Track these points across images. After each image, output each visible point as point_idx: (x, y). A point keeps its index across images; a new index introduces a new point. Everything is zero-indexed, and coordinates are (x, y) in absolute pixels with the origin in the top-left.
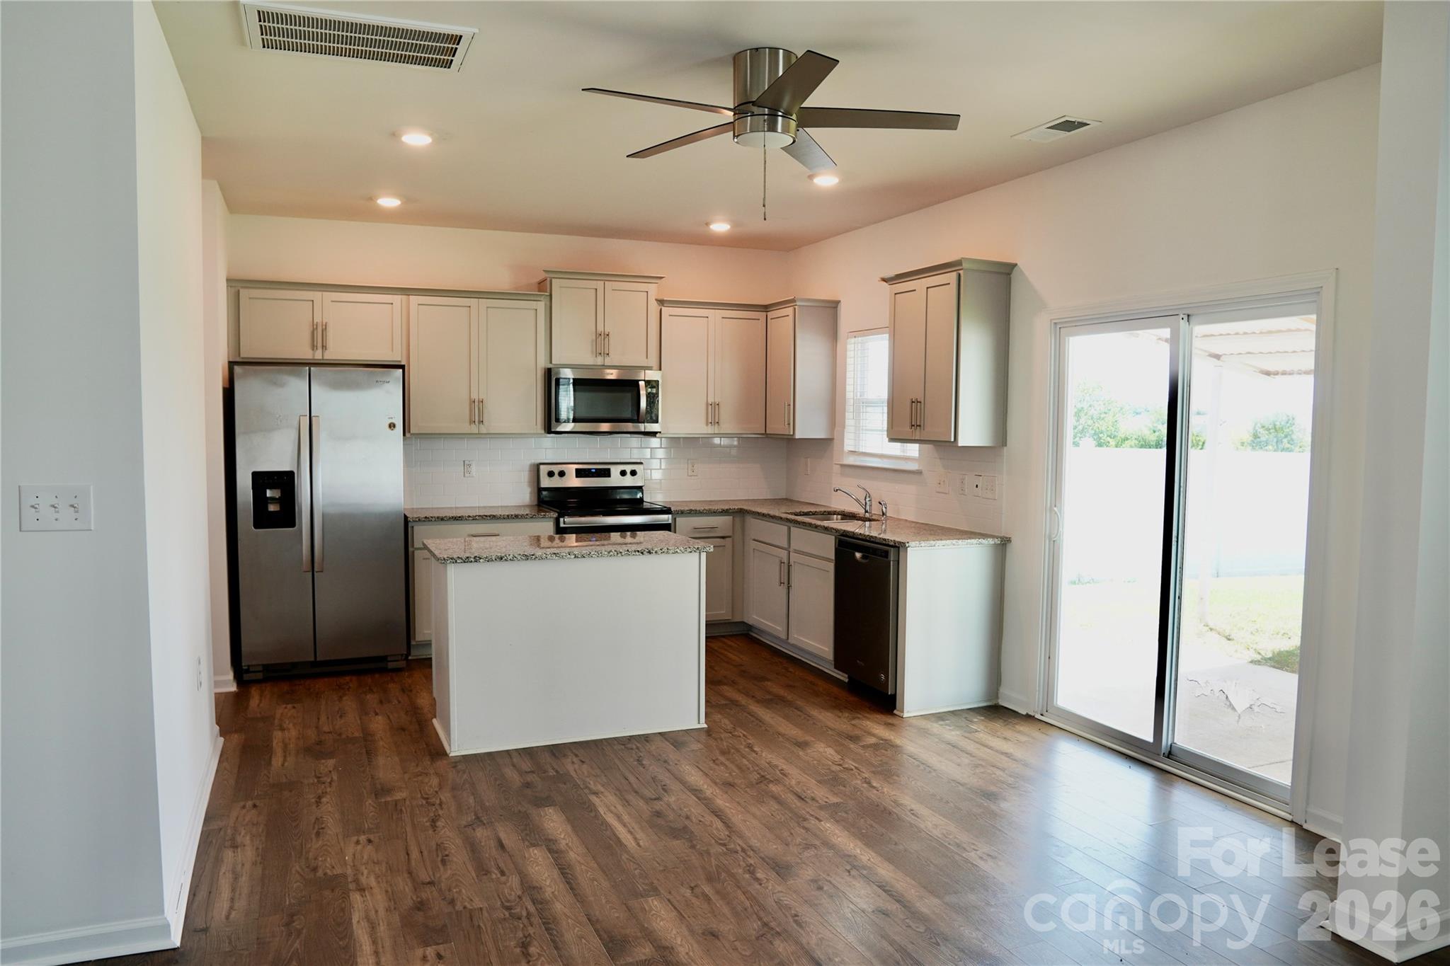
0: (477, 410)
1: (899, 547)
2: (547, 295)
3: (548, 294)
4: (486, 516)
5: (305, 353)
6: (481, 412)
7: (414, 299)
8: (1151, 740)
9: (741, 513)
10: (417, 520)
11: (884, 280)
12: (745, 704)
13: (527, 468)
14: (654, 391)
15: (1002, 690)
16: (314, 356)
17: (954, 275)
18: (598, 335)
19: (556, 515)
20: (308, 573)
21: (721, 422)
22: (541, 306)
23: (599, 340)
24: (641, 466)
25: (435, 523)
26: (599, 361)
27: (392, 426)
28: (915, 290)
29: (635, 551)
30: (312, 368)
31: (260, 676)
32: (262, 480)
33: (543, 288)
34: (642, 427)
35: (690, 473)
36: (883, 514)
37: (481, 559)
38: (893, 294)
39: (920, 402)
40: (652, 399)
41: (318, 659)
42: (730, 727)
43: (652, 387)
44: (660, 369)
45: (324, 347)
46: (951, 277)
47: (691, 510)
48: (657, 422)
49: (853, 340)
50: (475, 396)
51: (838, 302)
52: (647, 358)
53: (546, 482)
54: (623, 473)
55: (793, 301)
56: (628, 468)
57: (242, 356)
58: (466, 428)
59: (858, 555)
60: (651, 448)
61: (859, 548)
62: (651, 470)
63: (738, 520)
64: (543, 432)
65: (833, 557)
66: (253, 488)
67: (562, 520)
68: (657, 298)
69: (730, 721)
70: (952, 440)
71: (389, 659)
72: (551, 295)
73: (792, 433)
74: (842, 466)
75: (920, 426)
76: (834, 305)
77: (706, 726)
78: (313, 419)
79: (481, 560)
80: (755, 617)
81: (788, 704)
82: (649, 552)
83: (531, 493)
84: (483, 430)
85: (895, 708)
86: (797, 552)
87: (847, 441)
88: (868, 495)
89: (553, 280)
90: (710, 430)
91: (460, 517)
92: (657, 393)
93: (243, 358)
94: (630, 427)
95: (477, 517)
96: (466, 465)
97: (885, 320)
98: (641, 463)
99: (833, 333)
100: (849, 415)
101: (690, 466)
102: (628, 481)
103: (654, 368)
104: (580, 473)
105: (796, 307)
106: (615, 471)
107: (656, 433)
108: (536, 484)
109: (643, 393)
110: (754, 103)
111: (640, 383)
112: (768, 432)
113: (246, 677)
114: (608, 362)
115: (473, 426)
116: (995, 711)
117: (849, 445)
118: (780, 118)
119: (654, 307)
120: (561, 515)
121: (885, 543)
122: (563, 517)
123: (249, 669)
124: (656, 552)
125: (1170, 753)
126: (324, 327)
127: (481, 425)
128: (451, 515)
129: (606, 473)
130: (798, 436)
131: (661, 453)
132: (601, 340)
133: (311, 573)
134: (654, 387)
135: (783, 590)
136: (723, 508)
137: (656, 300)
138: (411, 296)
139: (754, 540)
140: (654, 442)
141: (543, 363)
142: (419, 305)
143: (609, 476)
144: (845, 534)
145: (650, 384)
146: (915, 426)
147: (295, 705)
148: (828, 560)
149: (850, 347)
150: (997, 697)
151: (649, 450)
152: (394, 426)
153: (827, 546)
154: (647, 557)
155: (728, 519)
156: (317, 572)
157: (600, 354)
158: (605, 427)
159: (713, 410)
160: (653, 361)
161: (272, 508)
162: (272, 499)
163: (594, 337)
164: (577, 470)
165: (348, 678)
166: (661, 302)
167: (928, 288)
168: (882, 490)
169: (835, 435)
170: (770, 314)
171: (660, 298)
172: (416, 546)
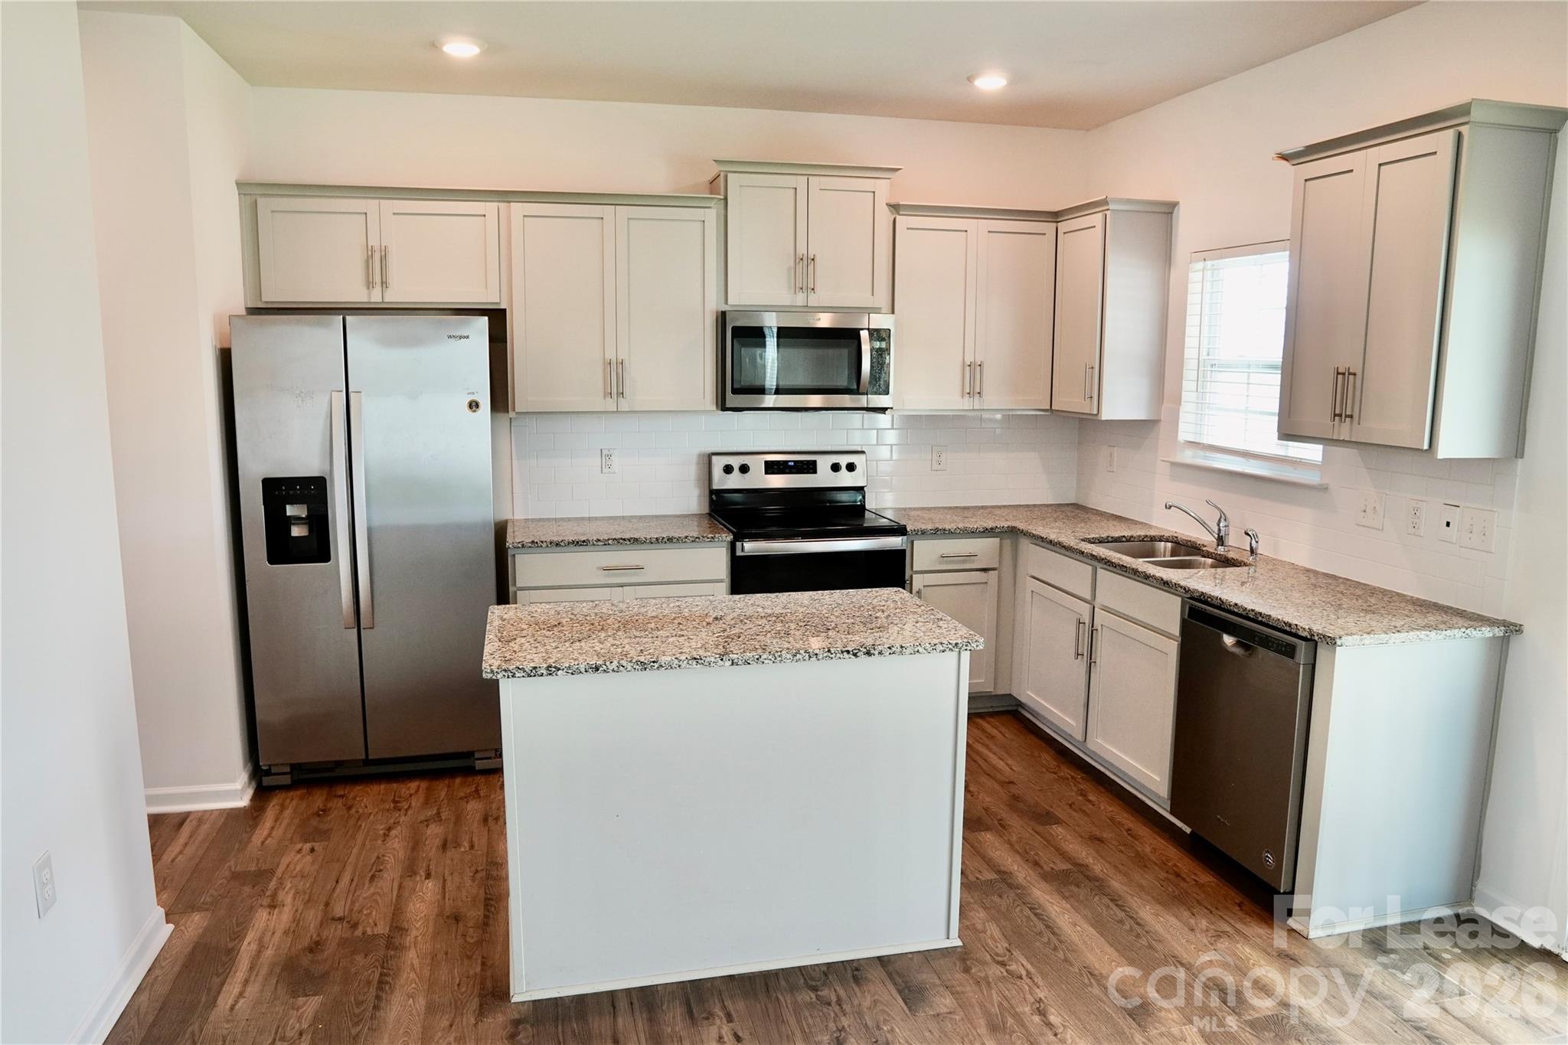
0: (614, 377)
1: (1317, 642)
2: (721, 199)
3: (722, 197)
4: (624, 540)
5: (356, 294)
6: (621, 380)
7: (518, 209)
9: (1013, 532)
10: (520, 545)
11: (1284, 157)
12: (1024, 883)
13: (694, 460)
14: (884, 345)
16: (370, 298)
17: (1450, 134)
18: (799, 260)
19: (730, 537)
20: (353, 630)
21: (984, 393)
22: (711, 215)
23: (799, 267)
24: (862, 457)
25: (549, 550)
26: (800, 299)
27: (474, 405)
28: (1352, 171)
29: (842, 652)
30: (348, 318)
31: (286, 780)
32: (277, 491)
33: (717, 187)
34: (863, 401)
35: (935, 466)
36: (1252, 551)
37: (559, 669)
38: (1303, 181)
39: (1355, 374)
40: (880, 356)
41: (370, 757)
42: (1002, 946)
43: (881, 340)
44: (893, 313)
45: (384, 284)
46: (1442, 141)
47: (937, 530)
48: (888, 393)
49: (1200, 265)
50: (610, 355)
51: (1173, 205)
52: (873, 295)
53: (721, 482)
54: (836, 468)
55: (1104, 202)
56: (845, 461)
57: (264, 299)
58: (599, 403)
59: (1228, 640)
60: (878, 430)
61: (1231, 629)
62: (877, 462)
63: (1007, 543)
64: (714, 408)
65: (1174, 630)
66: (264, 504)
67: (739, 544)
68: (888, 202)
69: (1002, 929)
70: (1426, 447)
71: (477, 755)
72: (726, 199)
73: (1095, 412)
74: (1175, 465)
75: (1351, 417)
76: (1169, 209)
77: (960, 943)
78: (352, 396)
79: (560, 672)
80: (1030, 695)
81: (1099, 886)
82: (868, 653)
83: (699, 496)
84: (624, 405)
86: (1105, 609)
87: (1182, 427)
88: (1223, 516)
89: (729, 175)
90: (966, 404)
91: (584, 541)
92: (888, 350)
93: (266, 302)
94: (846, 400)
95: (610, 542)
96: (606, 456)
98: (863, 452)
99: (1165, 254)
100: (1188, 384)
101: (935, 458)
102: (845, 479)
103: (883, 311)
104: (772, 468)
105: (1108, 213)
106: (824, 463)
107: (886, 409)
108: (706, 484)
109: (866, 348)
111: (861, 332)
112: (1058, 409)
113: (267, 781)
114: (814, 300)
115: (609, 400)
117: (1186, 432)
119: (884, 216)
120: (739, 537)
121: (1290, 630)
122: (742, 539)
123: (270, 769)
124: (880, 653)
126: (383, 254)
127: (621, 399)
128: (571, 539)
129: (810, 467)
130: (1106, 415)
131: (891, 437)
132: (804, 264)
133: (356, 630)
134: (883, 339)
135: (1081, 666)
136: (985, 525)
137: (887, 204)
138: (512, 204)
139: (1033, 577)
140: (883, 420)
141: (714, 305)
142: (524, 216)
143: (815, 472)
144: (1203, 598)
145: (877, 334)
146: (1342, 416)
147: (317, 845)
148: (1169, 636)
149: (1195, 276)
150: (1471, 899)
151: (875, 431)
152: (477, 405)
153: (1170, 613)
154: (863, 658)
155: (992, 543)
156: (364, 629)
157: (802, 288)
158: (815, 400)
159: (973, 372)
160: (882, 299)
161: (296, 531)
162: (297, 520)
163: (792, 264)
164: (767, 463)
165: (414, 785)
166: (895, 208)
167: (1380, 165)
169: (1164, 416)
170: (1063, 227)
171: (893, 202)
172: (519, 584)
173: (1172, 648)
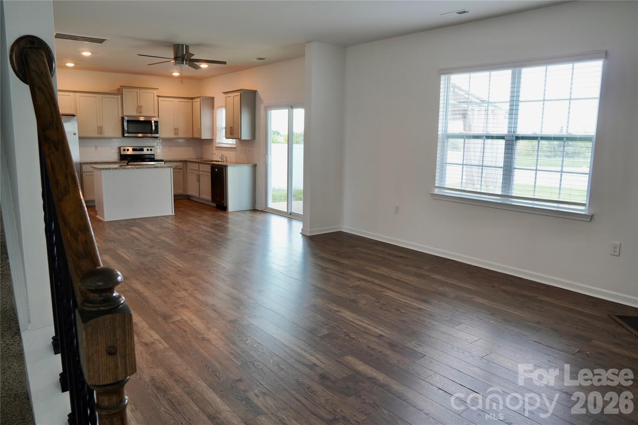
0: (100, 129)
1: (226, 166)
2: (121, 94)
6: (101, 131)
8: (286, 211)
9: (185, 161)
10: (83, 163)
11: (223, 93)
13: (117, 148)
15: (256, 205)
17: (240, 93)
18: (138, 107)
19: (127, 162)
21: (178, 134)
22: (119, 97)
23: (138, 108)
24: (154, 148)
25: (89, 164)
26: (139, 115)
28: (231, 97)
29: (153, 167)
33: (120, 91)
34: (153, 135)
36: (226, 160)
38: (226, 97)
39: (233, 128)
40: (157, 127)
42: (180, 214)
43: (156, 123)
44: (159, 117)
47: (170, 161)
48: (158, 134)
49: (218, 109)
50: (99, 125)
51: (214, 97)
52: (154, 114)
53: (123, 153)
54: (148, 150)
55: (199, 97)
56: (149, 148)
58: (97, 135)
59: (216, 170)
61: (216, 168)
62: (157, 149)
63: (184, 164)
64: (121, 137)
65: (210, 171)
67: (129, 163)
70: (241, 138)
73: (200, 137)
74: (216, 147)
75: (233, 134)
76: (213, 99)
77: (174, 214)
80: (191, 193)
82: (157, 167)
83: (118, 156)
84: (102, 136)
85: (226, 210)
86: (201, 171)
87: (217, 140)
88: (223, 156)
89: (123, 89)
90: (175, 136)
92: (158, 125)
94: (149, 135)
96: (96, 147)
97: (224, 104)
99: (212, 107)
100: (218, 132)
101: (169, 148)
102: (149, 152)
103: (156, 117)
104: (134, 150)
105: (201, 99)
106: (145, 149)
107: (158, 137)
108: (119, 153)
109: (153, 124)
110: (178, 57)
111: (152, 121)
112: (194, 137)
114: (142, 115)
115: (99, 135)
116: (254, 210)
118: (185, 61)
119: (156, 98)
121: (222, 166)
122: (130, 162)
124: (159, 167)
125: (291, 214)
129: (142, 150)
130: (202, 138)
131: (160, 144)
135: (198, 183)
136: (180, 160)
137: (156, 96)
138: (76, 93)
139: (189, 169)
140: (158, 140)
141: (121, 115)
142: (79, 96)
144: (213, 164)
146: (231, 134)
148: (209, 172)
149: (218, 111)
150: (255, 207)
151: (156, 142)
152: (75, 134)
153: (209, 168)
155: (181, 163)
157: (139, 112)
158: (140, 135)
159: (176, 130)
160: (156, 115)
166: (158, 96)
167: (234, 96)
168: (226, 153)
169: (214, 138)
170: (194, 101)
171: (158, 95)
172: (83, 171)
173: (210, 174)
